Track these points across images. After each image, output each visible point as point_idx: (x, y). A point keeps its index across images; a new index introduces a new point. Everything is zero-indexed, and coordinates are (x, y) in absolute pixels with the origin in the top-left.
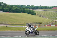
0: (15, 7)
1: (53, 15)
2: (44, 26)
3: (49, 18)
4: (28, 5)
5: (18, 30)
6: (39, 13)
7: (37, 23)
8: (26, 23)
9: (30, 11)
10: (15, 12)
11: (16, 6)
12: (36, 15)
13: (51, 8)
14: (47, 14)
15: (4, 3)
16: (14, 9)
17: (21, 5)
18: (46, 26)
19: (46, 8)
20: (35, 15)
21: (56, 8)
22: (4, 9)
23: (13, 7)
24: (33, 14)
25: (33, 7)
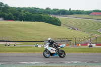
0: (24, 12)
1: (92, 25)
2: (76, 44)
3: (84, 31)
4: (47, 9)
5: (30, 51)
6: (67, 23)
7: (64, 40)
8: (44, 39)
9: (51, 18)
10: (24, 20)
11: (25, 9)
12: (62, 25)
13: (88, 13)
14: (81, 24)
15: (4, 4)
16: (23, 14)
17: (35, 8)
18: (80, 45)
19: (79, 12)
20: (60, 25)
21: (97, 13)
22: (5, 15)
23: (20, 11)
24: (57, 23)
25: (57, 11)
